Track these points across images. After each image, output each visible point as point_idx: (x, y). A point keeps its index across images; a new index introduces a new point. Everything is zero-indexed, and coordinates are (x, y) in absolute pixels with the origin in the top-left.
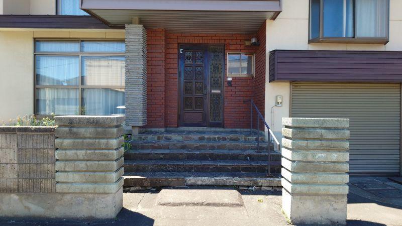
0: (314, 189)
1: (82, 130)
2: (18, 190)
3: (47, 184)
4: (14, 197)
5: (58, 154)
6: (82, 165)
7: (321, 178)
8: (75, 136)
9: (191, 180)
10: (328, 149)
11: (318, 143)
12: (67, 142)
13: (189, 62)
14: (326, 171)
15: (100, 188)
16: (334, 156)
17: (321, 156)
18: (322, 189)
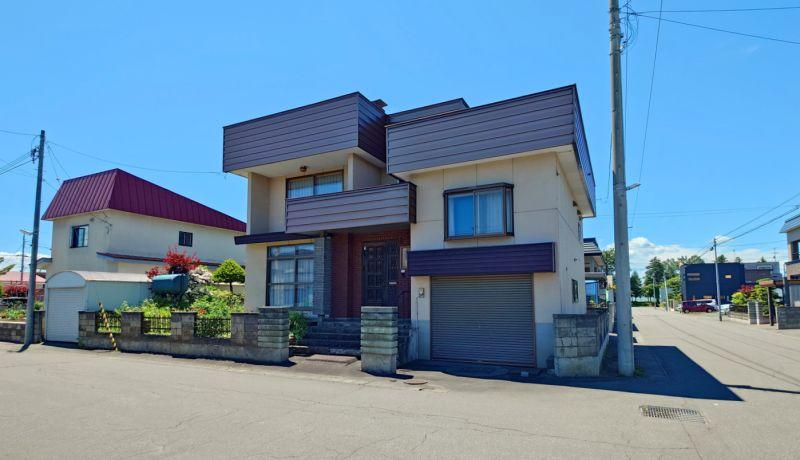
0: (373, 350)
1: (268, 314)
2: (243, 345)
3: (254, 342)
4: (242, 348)
5: (259, 327)
6: (268, 333)
7: (376, 343)
8: (266, 317)
9: (333, 350)
10: (381, 326)
11: (375, 322)
12: (263, 320)
13: (371, 257)
14: (379, 339)
15: (275, 345)
16: (383, 330)
17: (377, 330)
18: (377, 350)
